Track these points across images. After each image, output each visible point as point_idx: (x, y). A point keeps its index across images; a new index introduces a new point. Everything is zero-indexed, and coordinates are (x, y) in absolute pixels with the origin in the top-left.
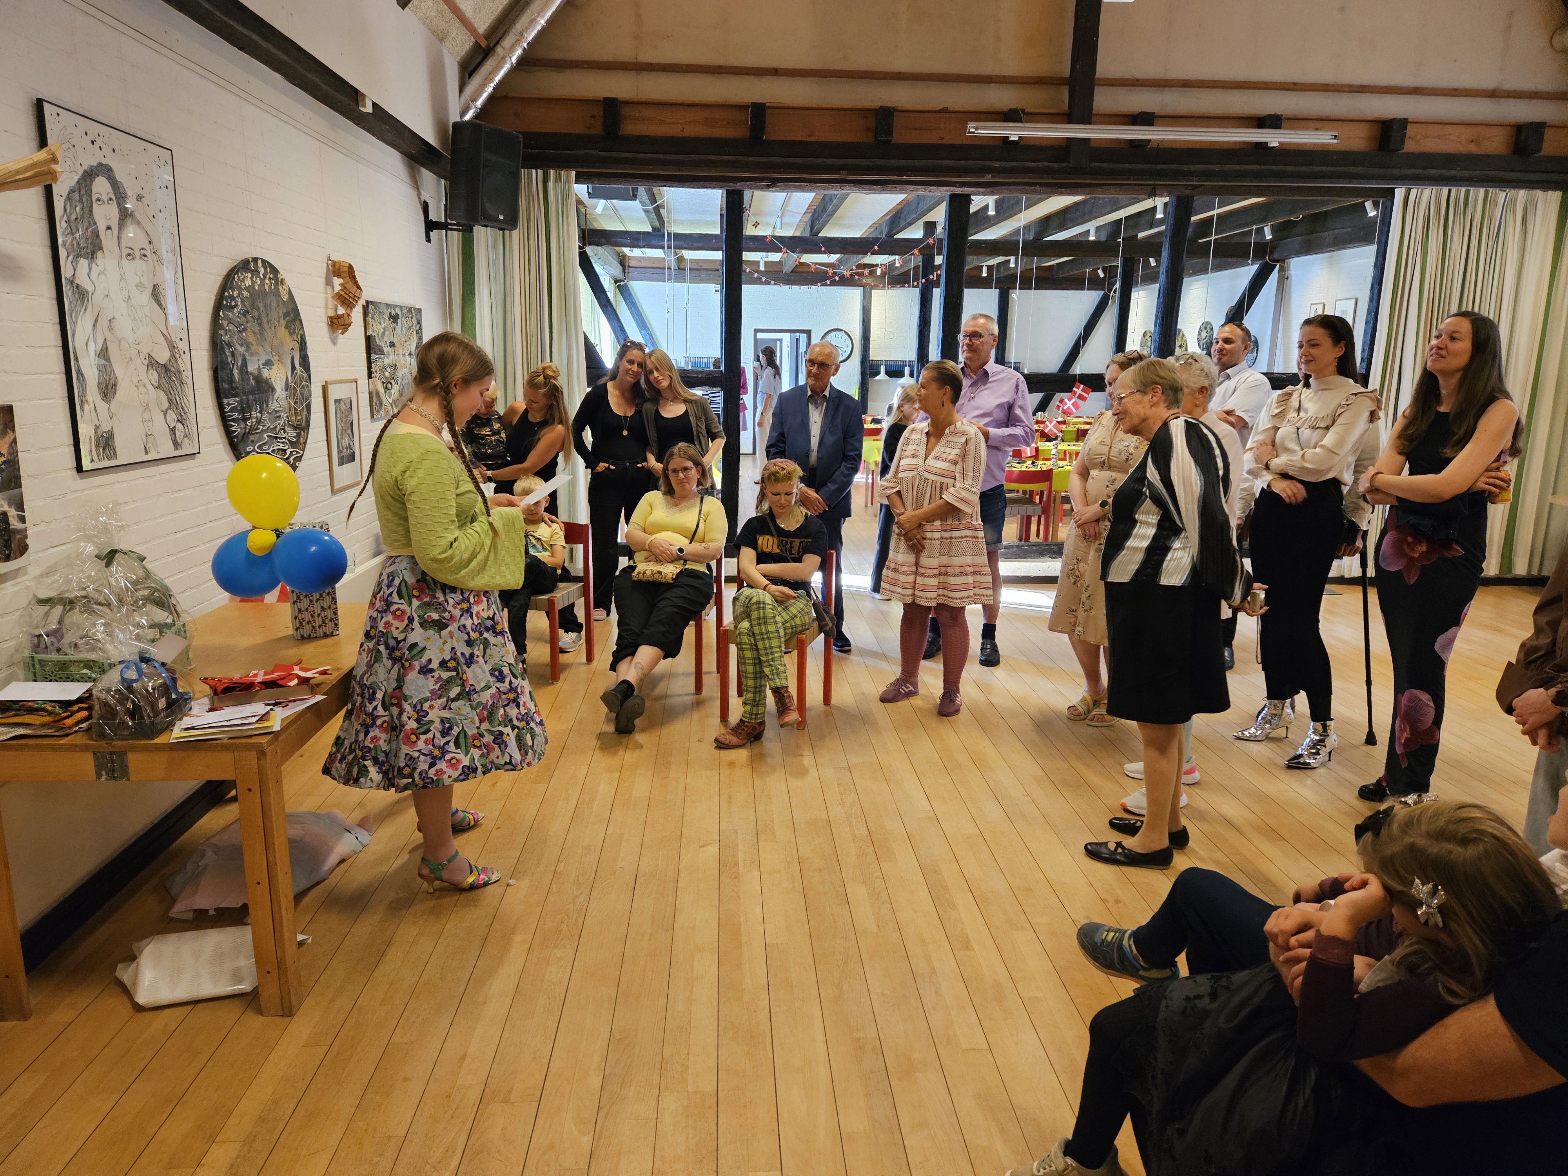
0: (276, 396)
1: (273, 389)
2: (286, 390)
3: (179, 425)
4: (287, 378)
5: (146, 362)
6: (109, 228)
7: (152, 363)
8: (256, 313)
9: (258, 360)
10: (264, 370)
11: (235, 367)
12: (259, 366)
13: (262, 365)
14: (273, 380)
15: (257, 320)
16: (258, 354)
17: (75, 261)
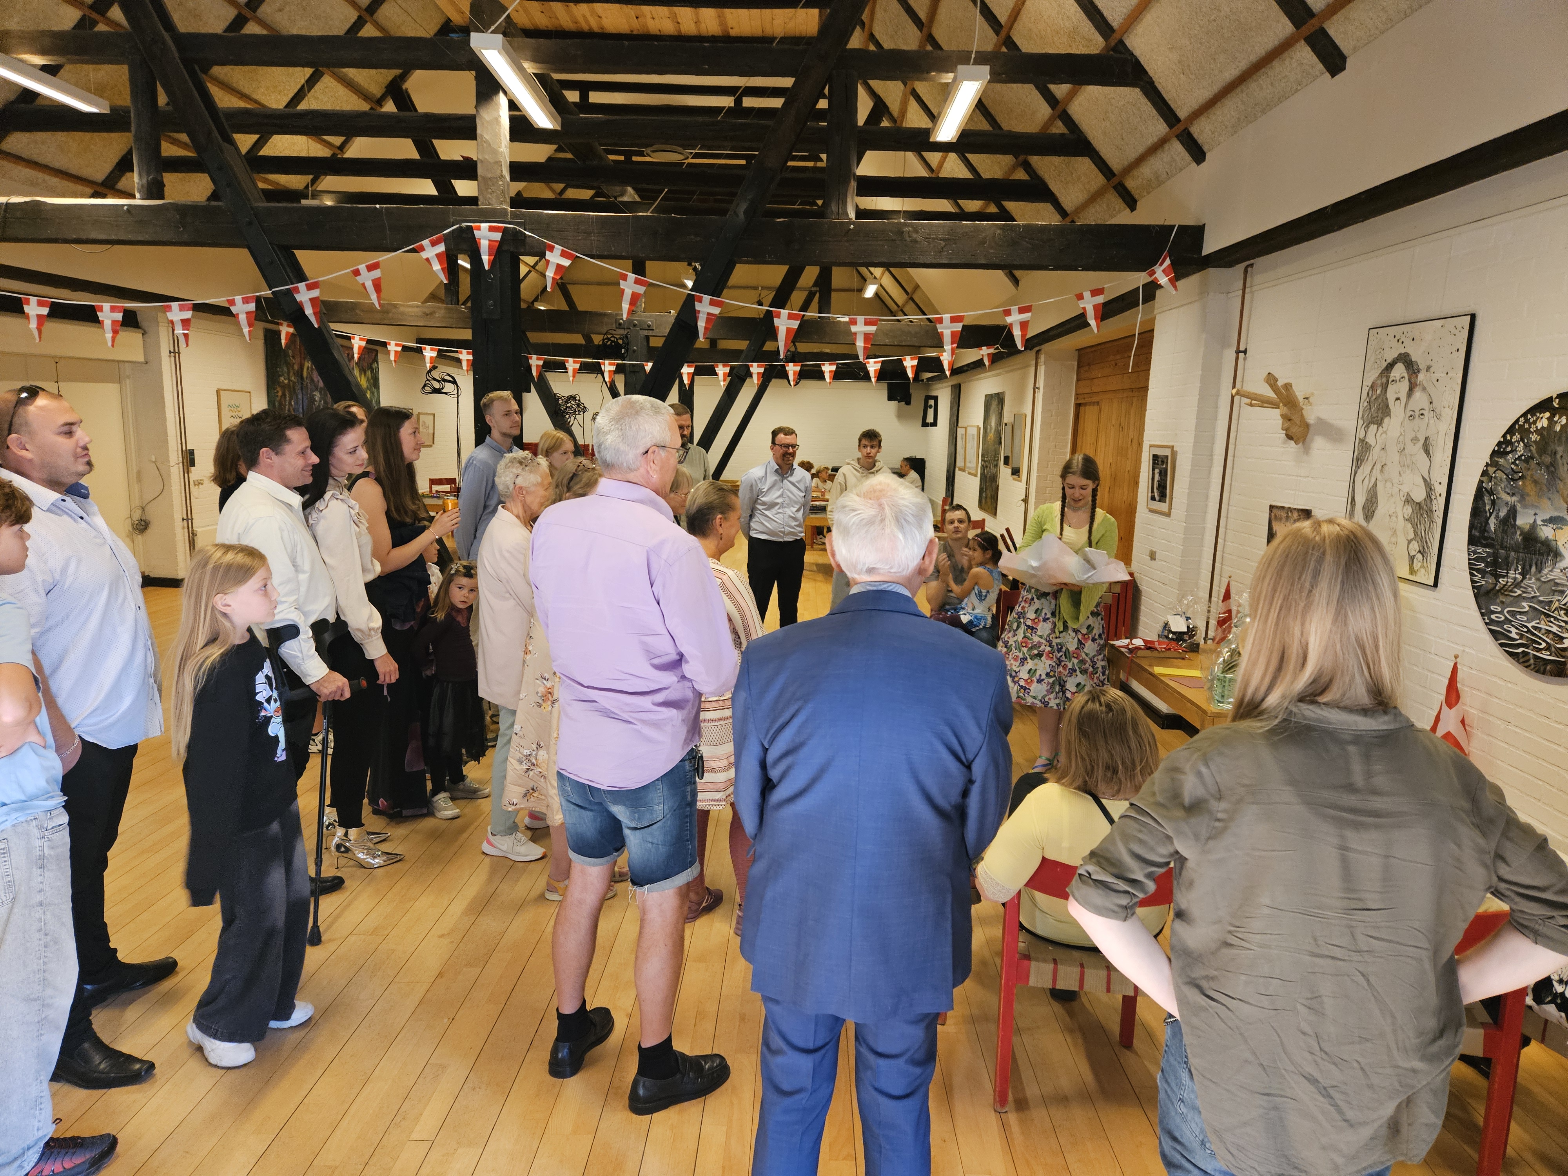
0: (1561, 565)
1: (1558, 555)
3: (1419, 556)
5: (1404, 499)
6: (1398, 399)
7: (1409, 500)
8: (1547, 459)
9: (1535, 514)
10: (1544, 528)
11: (1493, 516)
12: (1535, 521)
13: (1543, 521)
14: (1560, 544)
15: (1547, 467)
16: (1537, 507)
17: (1368, 426)
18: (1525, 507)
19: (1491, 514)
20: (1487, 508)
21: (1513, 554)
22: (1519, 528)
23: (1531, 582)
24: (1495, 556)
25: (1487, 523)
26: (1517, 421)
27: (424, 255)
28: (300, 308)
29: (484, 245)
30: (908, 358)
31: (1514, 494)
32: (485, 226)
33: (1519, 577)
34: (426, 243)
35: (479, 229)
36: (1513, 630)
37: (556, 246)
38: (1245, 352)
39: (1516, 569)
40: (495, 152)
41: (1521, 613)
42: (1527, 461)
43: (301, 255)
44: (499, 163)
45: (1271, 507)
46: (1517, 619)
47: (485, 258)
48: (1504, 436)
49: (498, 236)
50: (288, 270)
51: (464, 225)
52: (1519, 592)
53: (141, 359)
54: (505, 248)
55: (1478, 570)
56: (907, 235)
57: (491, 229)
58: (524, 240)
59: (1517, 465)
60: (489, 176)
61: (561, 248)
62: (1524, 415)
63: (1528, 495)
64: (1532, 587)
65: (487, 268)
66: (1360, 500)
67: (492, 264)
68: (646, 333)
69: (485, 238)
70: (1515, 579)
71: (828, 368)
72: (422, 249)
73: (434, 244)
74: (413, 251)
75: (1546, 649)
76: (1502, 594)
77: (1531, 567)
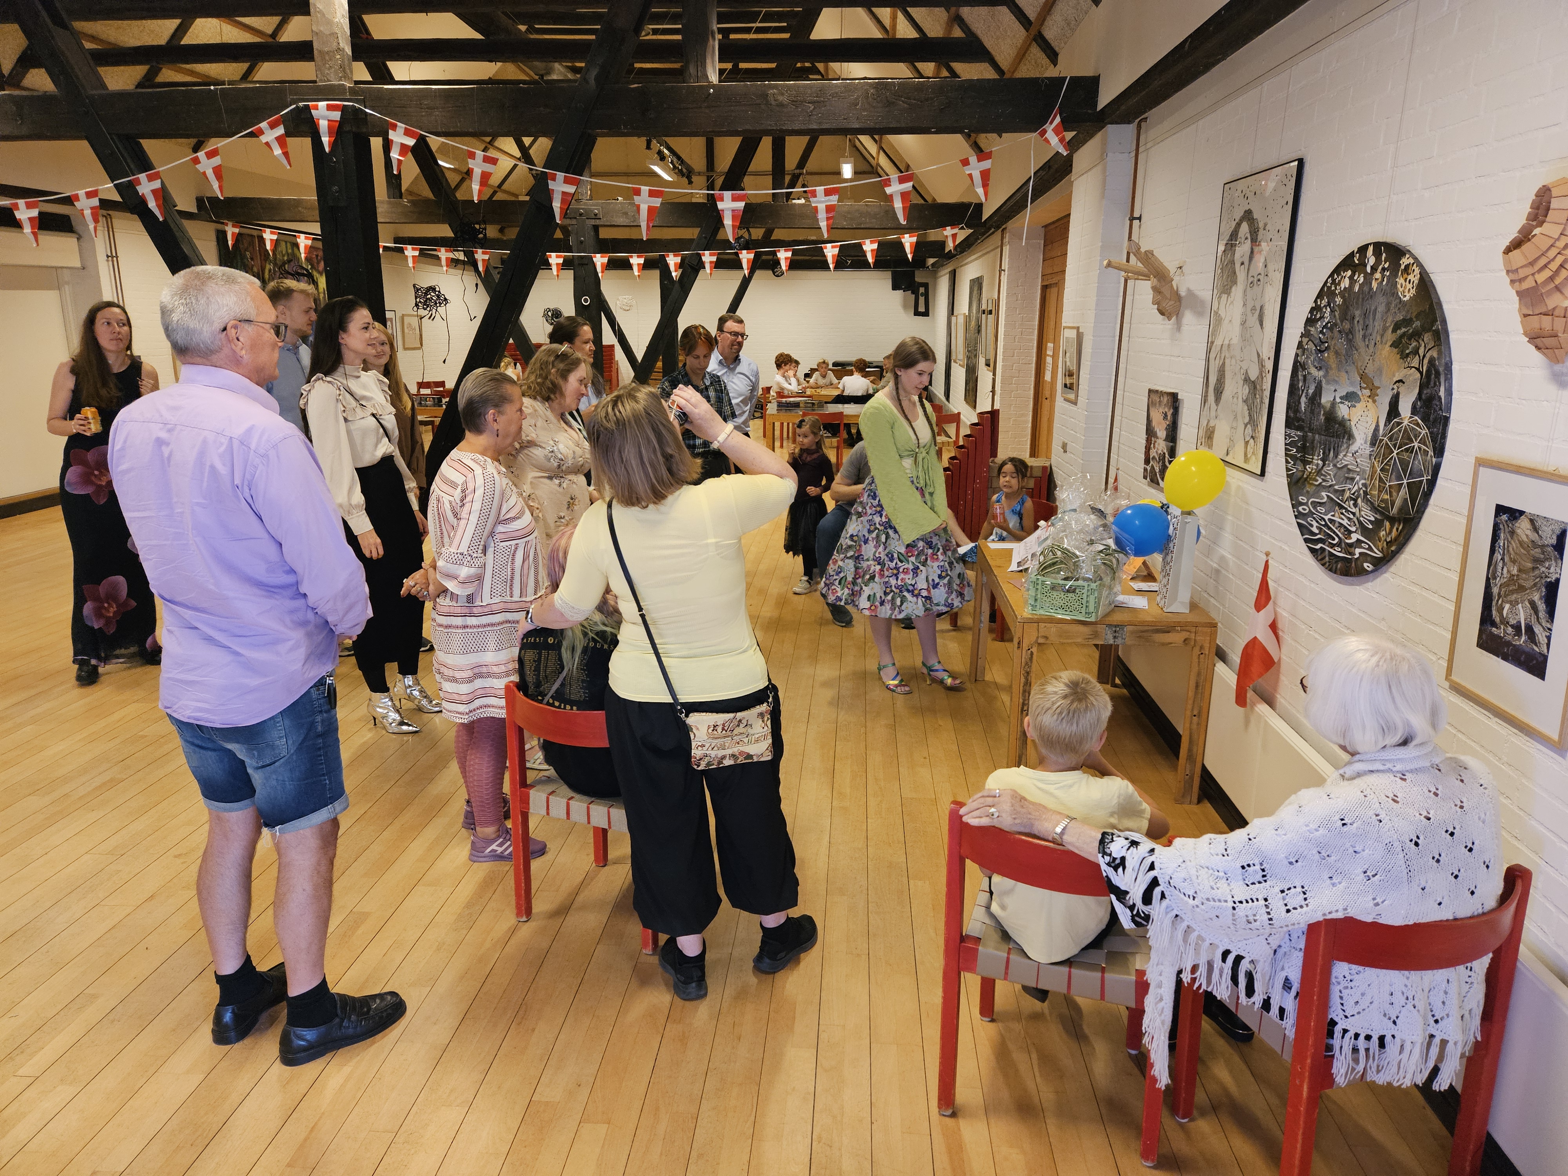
0: (1353, 448)
1: (1351, 436)
2: (1373, 444)
3: (1252, 441)
4: (1377, 426)
5: (1243, 377)
6: (1242, 264)
7: (1247, 380)
8: (1347, 326)
9: (1335, 390)
10: (1341, 405)
11: (1304, 394)
12: (1334, 399)
13: (1341, 398)
14: (1353, 423)
15: (1347, 335)
16: (1336, 382)
17: (1220, 297)
18: (1328, 383)
19: (1303, 391)
20: (1300, 385)
21: (1317, 436)
22: (1323, 407)
23: (1329, 469)
24: (1304, 438)
25: (1300, 403)
26: (1326, 282)
27: (264, 139)
28: (143, 202)
29: (323, 125)
30: (868, 241)
31: (1320, 369)
32: (322, 104)
33: (1320, 462)
34: (264, 125)
35: (316, 108)
36: (1315, 524)
37: (399, 124)
38: (1140, 219)
39: (1319, 455)
40: (329, 23)
41: (1321, 504)
42: (1331, 329)
43: (147, 144)
44: (334, 35)
45: (1150, 391)
46: (1317, 511)
47: (325, 140)
48: (1316, 301)
49: (336, 115)
50: (129, 160)
51: (301, 104)
52: (1320, 481)
53: (78, 264)
54: (347, 128)
55: (1292, 456)
56: (772, 99)
57: (330, 108)
58: (366, 119)
59: (1324, 334)
60: (326, 49)
61: (404, 126)
62: (1331, 275)
63: (1331, 369)
64: (1330, 475)
65: (327, 150)
66: (1213, 380)
67: (333, 145)
68: (593, 222)
69: (324, 118)
70: (1317, 465)
71: (783, 255)
72: (261, 132)
73: (273, 126)
74: (252, 135)
75: (1339, 545)
76: (1309, 483)
77: (1330, 451)
